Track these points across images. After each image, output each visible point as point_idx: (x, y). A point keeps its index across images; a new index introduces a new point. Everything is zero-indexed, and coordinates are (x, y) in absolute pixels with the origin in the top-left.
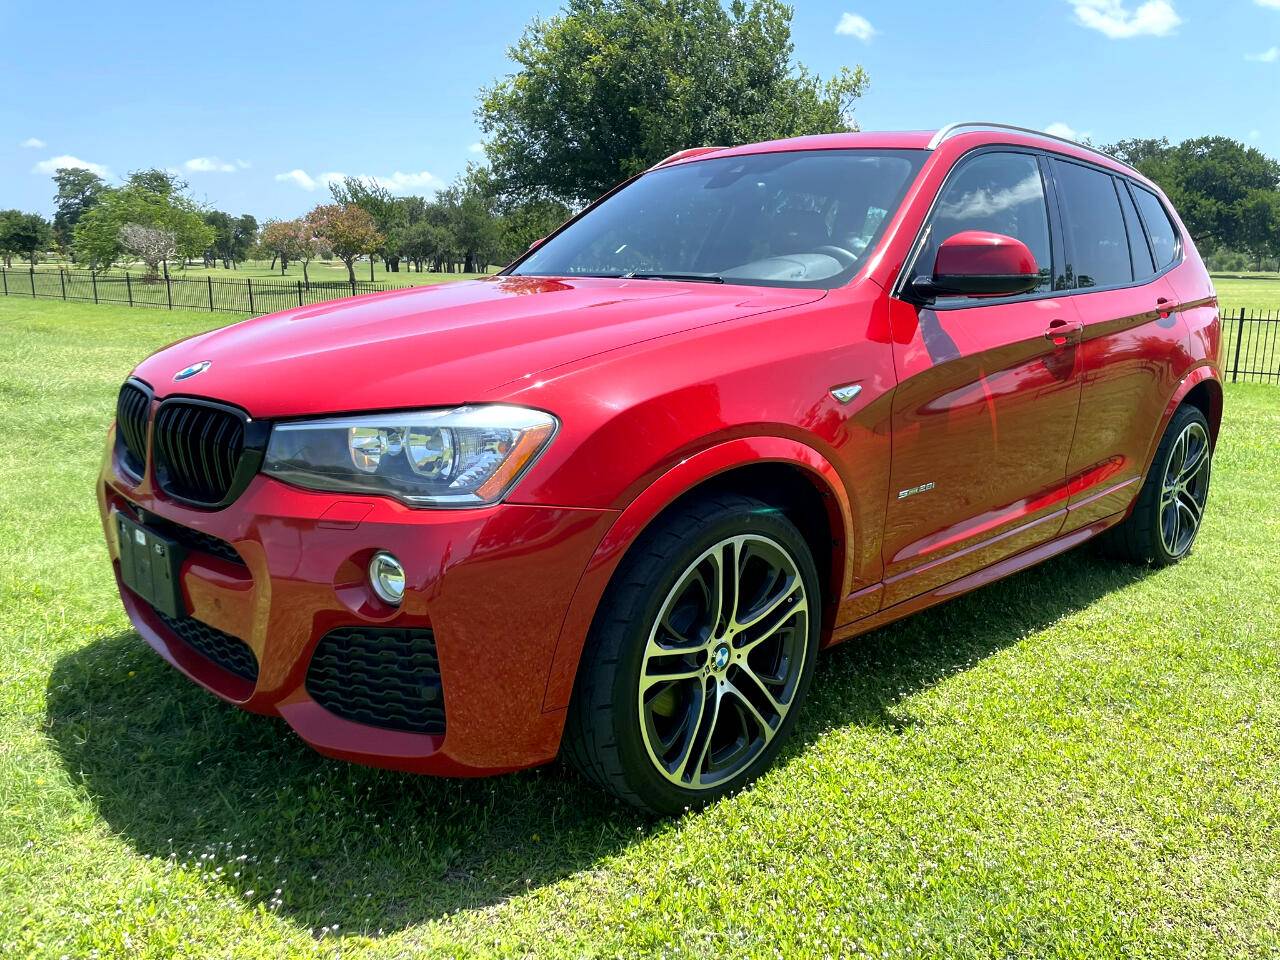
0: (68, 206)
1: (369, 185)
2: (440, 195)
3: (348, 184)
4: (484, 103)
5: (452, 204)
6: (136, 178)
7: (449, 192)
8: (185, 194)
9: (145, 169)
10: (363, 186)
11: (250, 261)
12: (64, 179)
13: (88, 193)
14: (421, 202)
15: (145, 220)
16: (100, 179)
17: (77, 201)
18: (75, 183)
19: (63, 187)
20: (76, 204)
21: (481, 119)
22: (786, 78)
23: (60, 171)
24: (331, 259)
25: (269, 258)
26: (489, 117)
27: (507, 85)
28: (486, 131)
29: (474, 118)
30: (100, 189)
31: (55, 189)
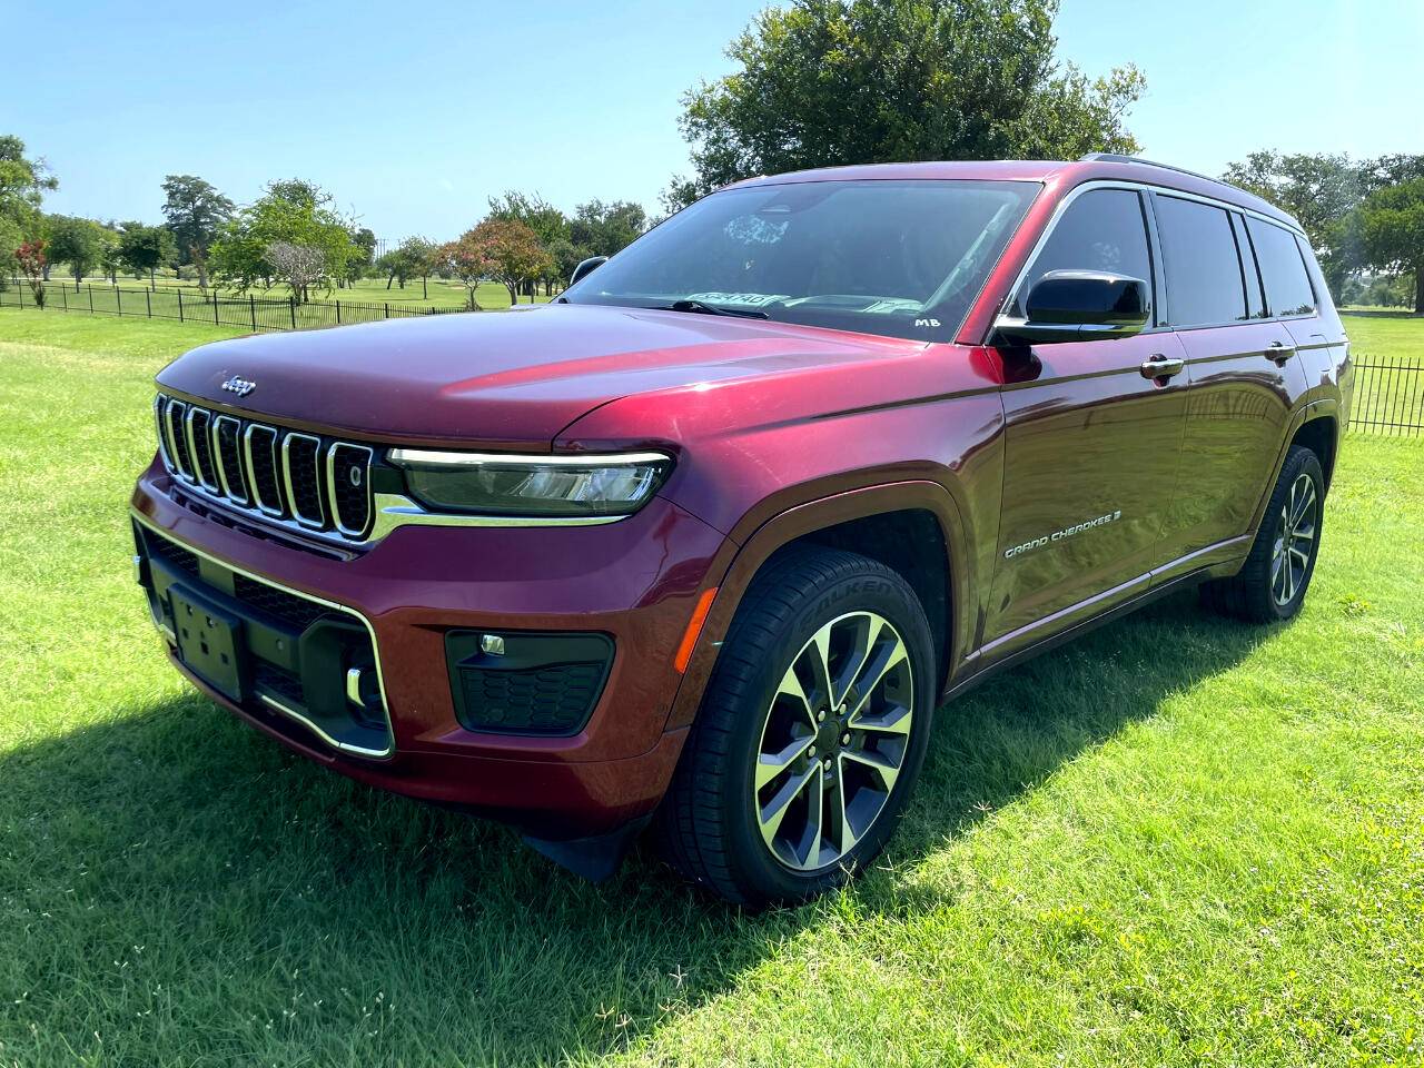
0: (177, 217)
1: (532, 199)
2: (581, 210)
3: (509, 199)
4: (689, 108)
5: (594, 221)
6: (277, 189)
7: (591, 207)
8: (328, 207)
9: (287, 178)
10: (526, 200)
11: (365, 279)
12: (173, 187)
13: (199, 203)
14: (558, 217)
15: (287, 236)
16: (212, 188)
17: (187, 211)
18: (184, 192)
19: (172, 195)
20: (186, 214)
21: (686, 127)
22: (1051, 78)
23: (170, 178)
24: (449, 278)
25: (385, 276)
26: (695, 124)
27: (716, 88)
28: (690, 141)
29: (677, 125)
30: (210, 198)
31: (164, 198)
